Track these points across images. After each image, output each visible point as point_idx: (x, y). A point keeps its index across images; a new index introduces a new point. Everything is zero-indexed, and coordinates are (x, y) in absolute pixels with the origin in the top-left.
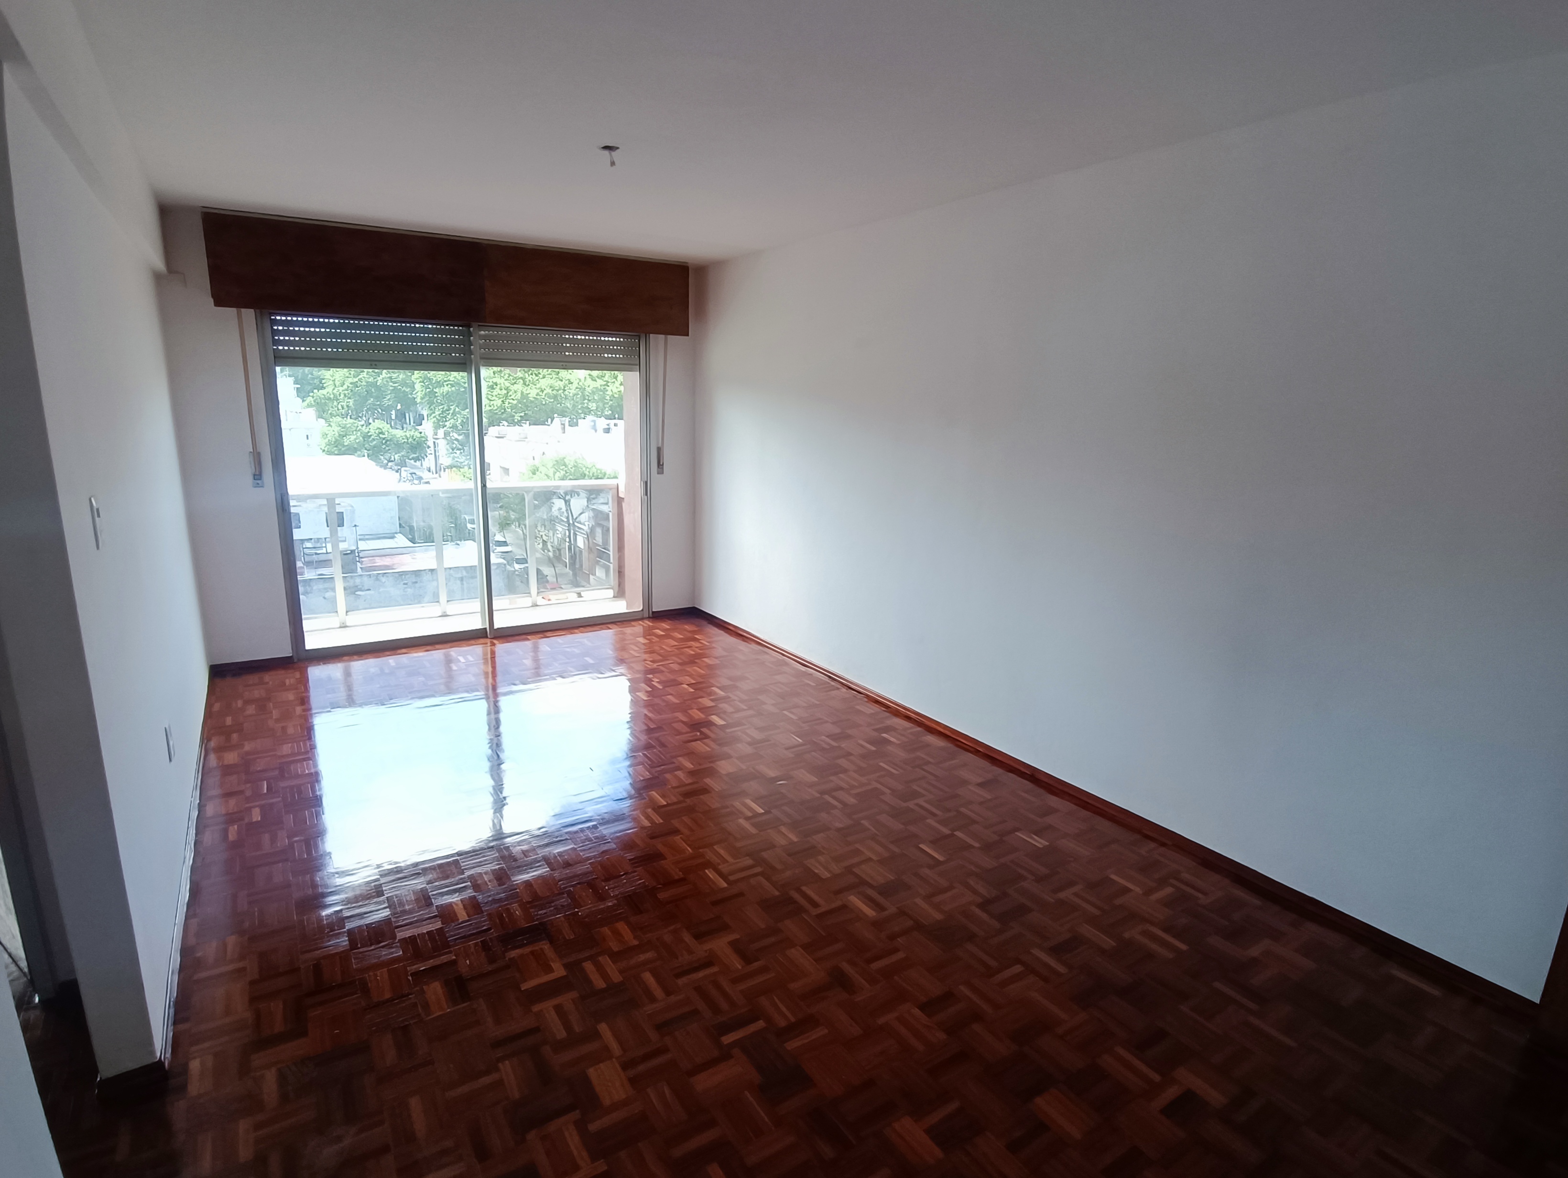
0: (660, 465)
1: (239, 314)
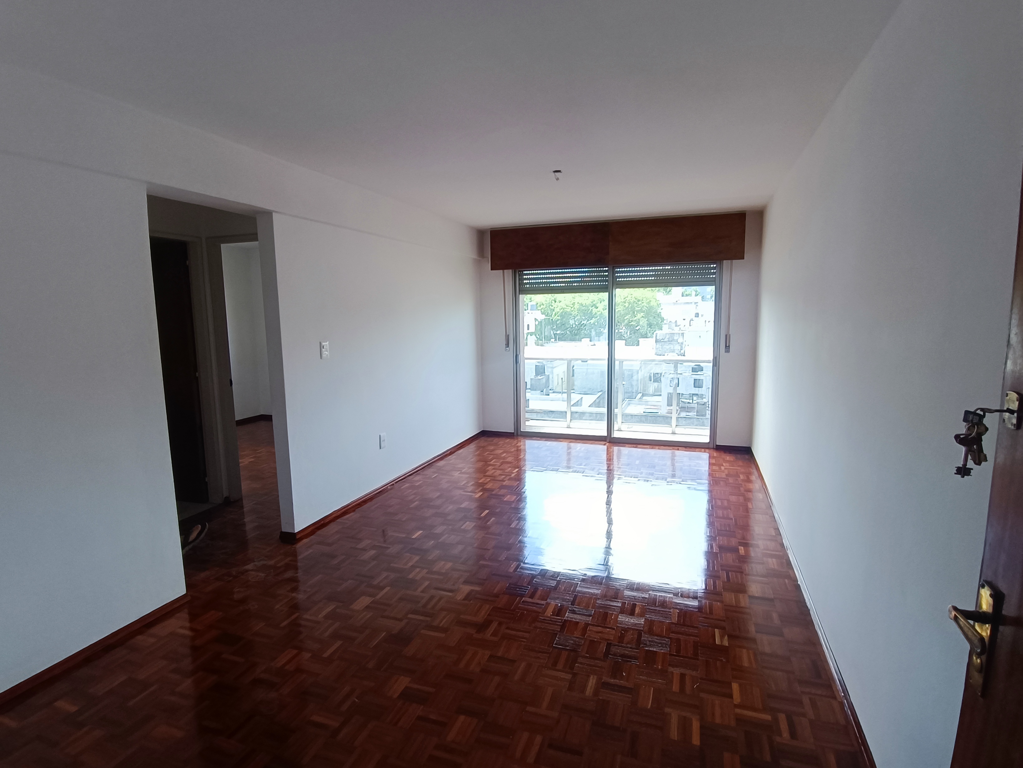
0: (727, 348)
1: (503, 272)
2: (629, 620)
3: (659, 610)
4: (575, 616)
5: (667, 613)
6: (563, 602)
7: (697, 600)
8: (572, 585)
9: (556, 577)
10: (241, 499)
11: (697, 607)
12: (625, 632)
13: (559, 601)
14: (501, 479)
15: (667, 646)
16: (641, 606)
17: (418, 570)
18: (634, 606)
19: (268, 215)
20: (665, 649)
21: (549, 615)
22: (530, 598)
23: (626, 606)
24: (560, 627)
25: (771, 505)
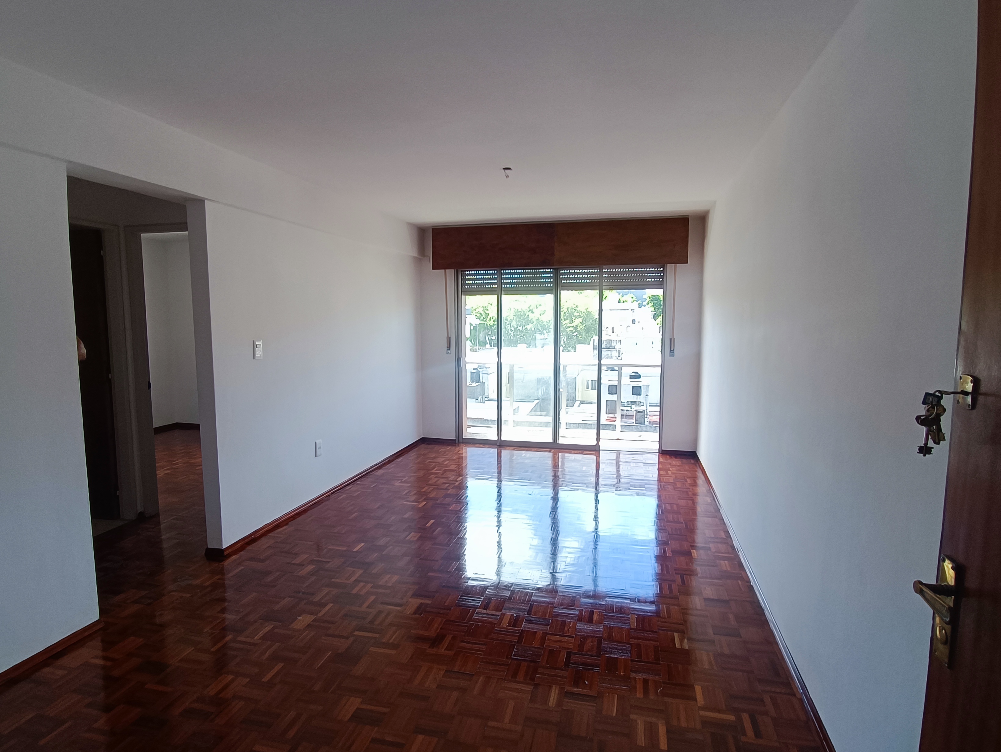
0: (672, 351)
1: (445, 272)
2: (587, 627)
3: (617, 617)
4: (532, 626)
5: (625, 618)
6: (519, 611)
7: (654, 605)
8: (527, 594)
9: (509, 587)
10: (157, 515)
11: (655, 611)
12: (584, 640)
13: (515, 611)
14: (445, 488)
15: (628, 652)
16: (598, 613)
17: (362, 584)
18: (592, 613)
19: (200, 202)
20: (626, 655)
21: (506, 626)
22: (483, 609)
23: (584, 614)
24: (517, 638)
25: (720, 508)
